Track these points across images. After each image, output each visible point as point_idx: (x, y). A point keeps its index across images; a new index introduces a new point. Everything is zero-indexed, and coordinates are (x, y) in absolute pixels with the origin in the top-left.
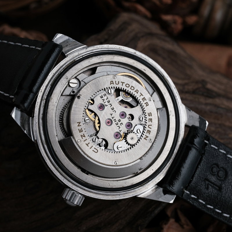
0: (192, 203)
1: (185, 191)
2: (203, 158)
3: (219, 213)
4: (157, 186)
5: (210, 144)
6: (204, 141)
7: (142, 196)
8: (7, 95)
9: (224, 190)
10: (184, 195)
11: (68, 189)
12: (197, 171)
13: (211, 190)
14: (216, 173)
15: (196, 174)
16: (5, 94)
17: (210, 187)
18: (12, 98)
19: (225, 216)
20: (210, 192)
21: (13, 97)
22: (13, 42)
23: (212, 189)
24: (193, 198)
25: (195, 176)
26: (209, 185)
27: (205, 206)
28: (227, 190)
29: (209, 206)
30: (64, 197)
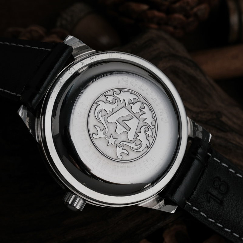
0: (193, 215)
1: (187, 202)
2: (206, 170)
3: (220, 227)
4: (158, 196)
5: (213, 157)
6: (207, 154)
7: (144, 205)
8: (14, 94)
9: (226, 204)
10: (185, 206)
11: (70, 193)
12: (200, 182)
13: (212, 203)
14: (218, 187)
15: (199, 186)
16: (12, 93)
17: (212, 200)
18: (19, 97)
19: (226, 231)
20: (211, 205)
21: (20, 95)
22: (22, 45)
23: (214, 202)
24: (195, 210)
25: (197, 188)
26: (211, 198)
27: (206, 219)
28: (228, 204)
29: (210, 220)
30: (65, 201)
